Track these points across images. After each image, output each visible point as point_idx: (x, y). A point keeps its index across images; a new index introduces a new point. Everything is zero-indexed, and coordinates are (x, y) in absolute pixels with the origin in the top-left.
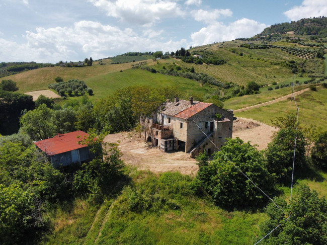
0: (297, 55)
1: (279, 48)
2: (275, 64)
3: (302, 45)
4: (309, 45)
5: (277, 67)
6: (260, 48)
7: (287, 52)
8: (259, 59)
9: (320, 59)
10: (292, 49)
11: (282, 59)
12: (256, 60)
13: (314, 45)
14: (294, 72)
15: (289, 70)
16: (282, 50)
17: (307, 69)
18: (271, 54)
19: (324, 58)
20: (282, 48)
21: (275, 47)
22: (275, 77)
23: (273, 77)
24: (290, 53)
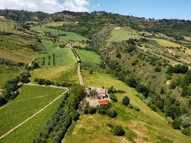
0: (28, 40)
1: (16, 35)
2: (24, 47)
3: (26, 33)
4: (29, 34)
5: (26, 48)
6: (6, 35)
7: (23, 38)
8: (14, 44)
9: (40, 43)
10: (24, 36)
11: (24, 43)
12: (13, 44)
13: (32, 34)
14: (35, 51)
15: (33, 50)
16: (19, 36)
17: (39, 49)
18: (15, 39)
19: (41, 42)
20: (18, 35)
21: (14, 34)
22: (30, 55)
23: (29, 55)
24: (24, 39)
